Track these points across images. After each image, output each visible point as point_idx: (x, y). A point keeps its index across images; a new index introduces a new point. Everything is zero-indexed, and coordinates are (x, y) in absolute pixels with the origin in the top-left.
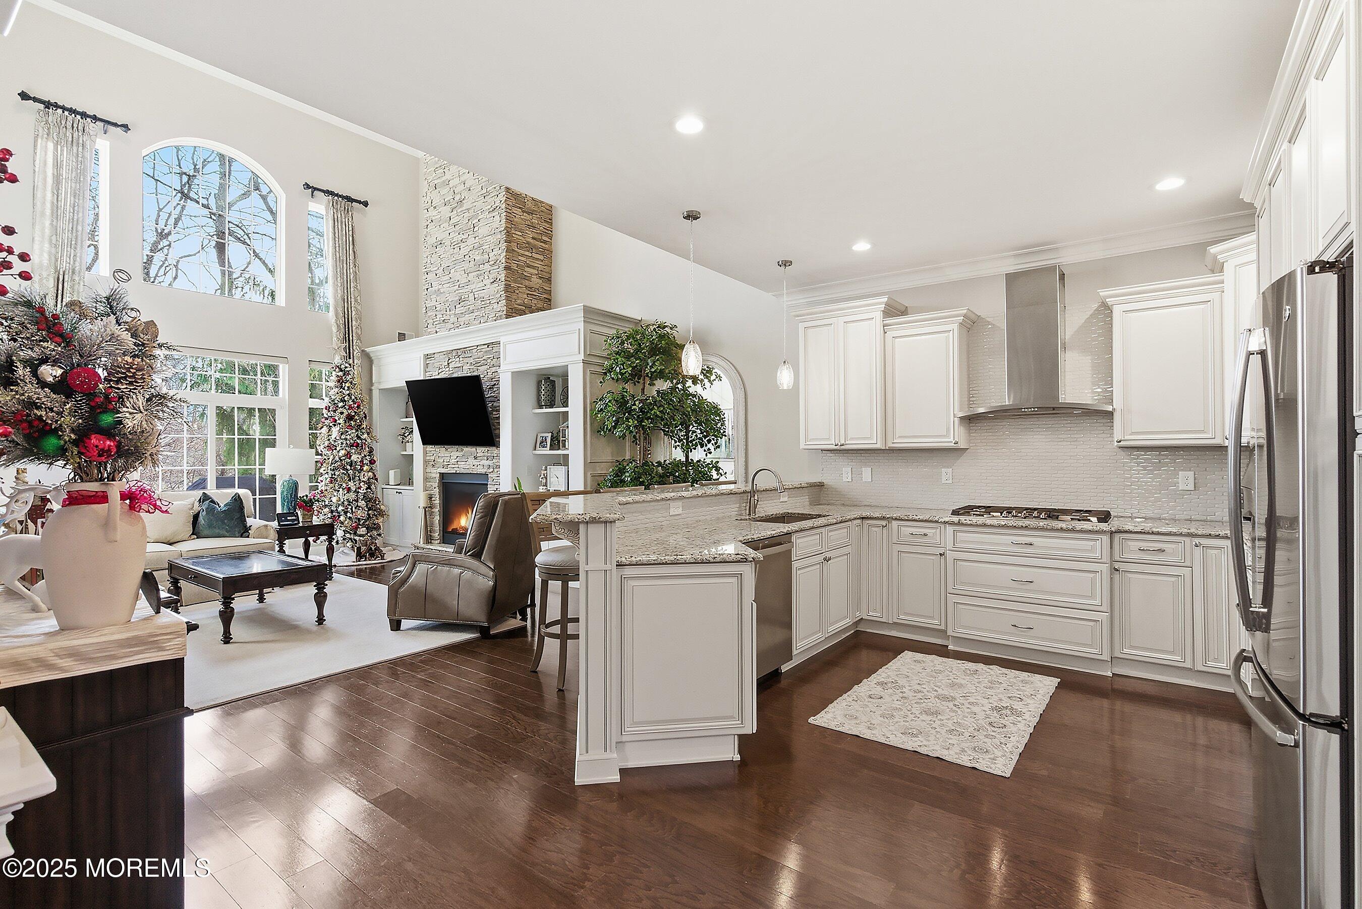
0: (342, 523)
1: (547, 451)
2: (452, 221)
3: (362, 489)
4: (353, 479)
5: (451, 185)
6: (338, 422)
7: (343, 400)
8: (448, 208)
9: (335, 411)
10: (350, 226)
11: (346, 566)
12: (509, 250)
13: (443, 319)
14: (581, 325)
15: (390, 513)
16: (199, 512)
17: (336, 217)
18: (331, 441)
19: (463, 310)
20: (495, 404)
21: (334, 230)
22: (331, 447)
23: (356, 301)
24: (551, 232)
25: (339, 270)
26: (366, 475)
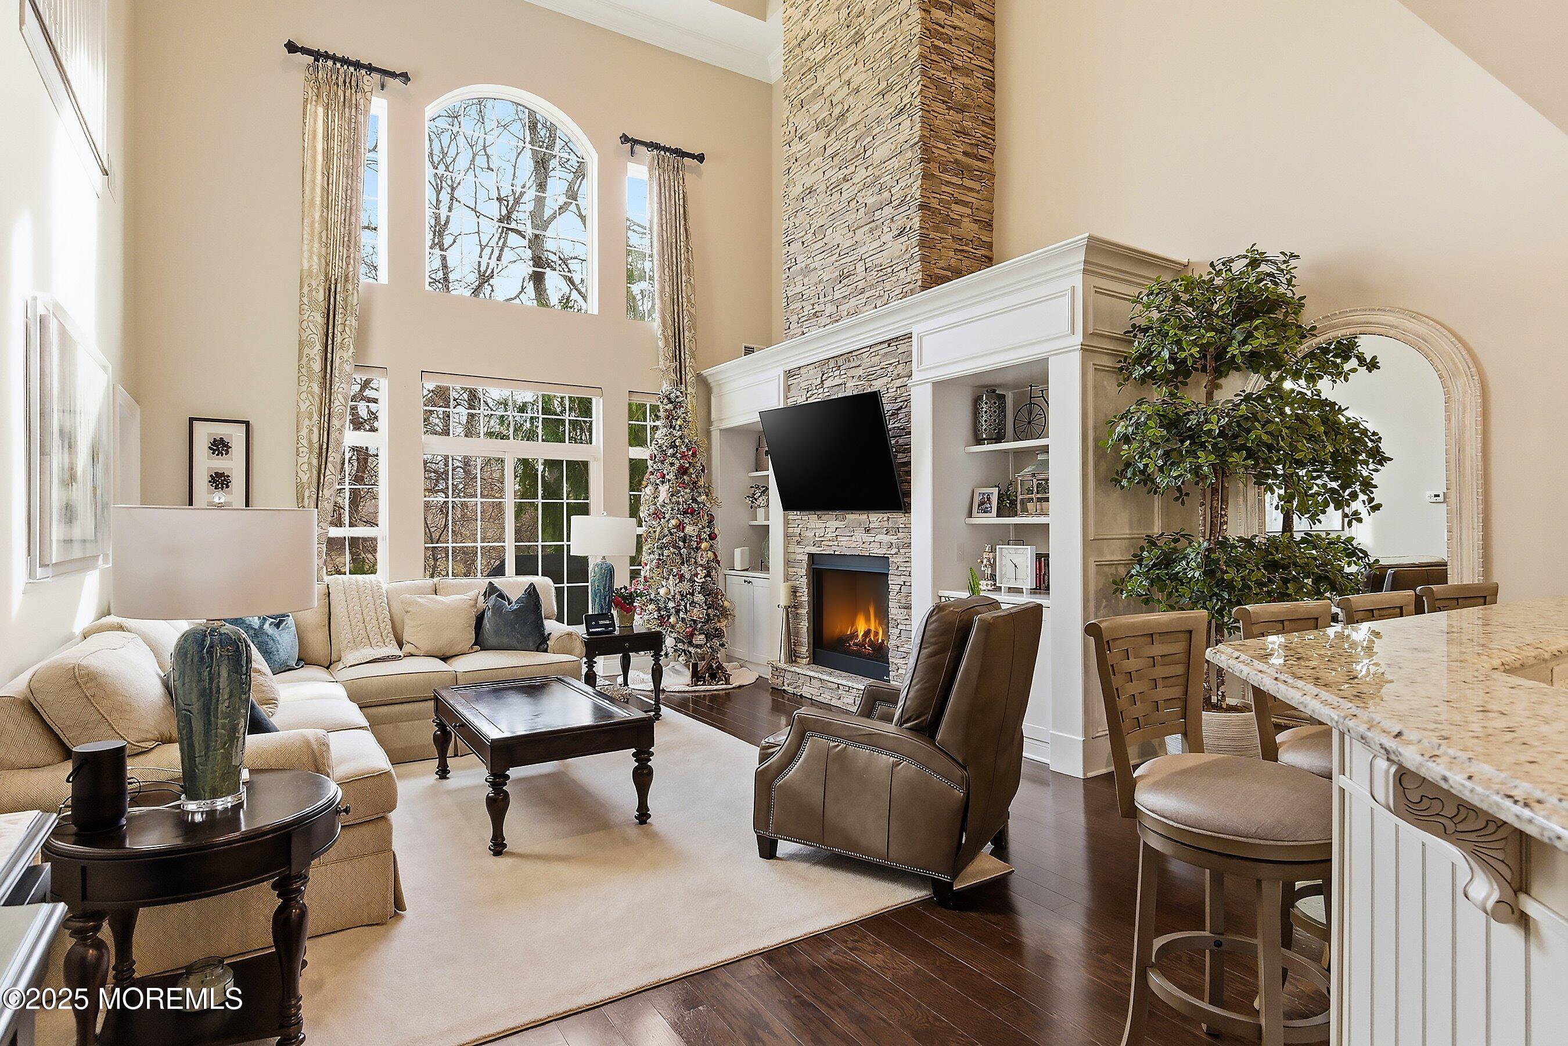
0: (673, 627)
1: (991, 519)
2: (829, 151)
3: (699, 577)
4: (687, 561)
5: (826, 95)
6: (667, 477)
7: (673, 446)
8: (822, 132)
9: (662, 462)
10: (681, 192)
11: (678, 692)
12: (927, 176)
13: (814, 311)
14: (1078, 280)
15: (736, 613)
16: (484, 611)
17: (662, 181)
18: (658, 505)
19: (847, 291)
20: (901, 441)
21: (661, 199)
22: (657, 515)
23: (689, 301)
24: (994, 140)
25: (666, 257)
26: (704, 555)
